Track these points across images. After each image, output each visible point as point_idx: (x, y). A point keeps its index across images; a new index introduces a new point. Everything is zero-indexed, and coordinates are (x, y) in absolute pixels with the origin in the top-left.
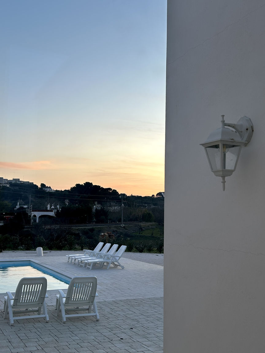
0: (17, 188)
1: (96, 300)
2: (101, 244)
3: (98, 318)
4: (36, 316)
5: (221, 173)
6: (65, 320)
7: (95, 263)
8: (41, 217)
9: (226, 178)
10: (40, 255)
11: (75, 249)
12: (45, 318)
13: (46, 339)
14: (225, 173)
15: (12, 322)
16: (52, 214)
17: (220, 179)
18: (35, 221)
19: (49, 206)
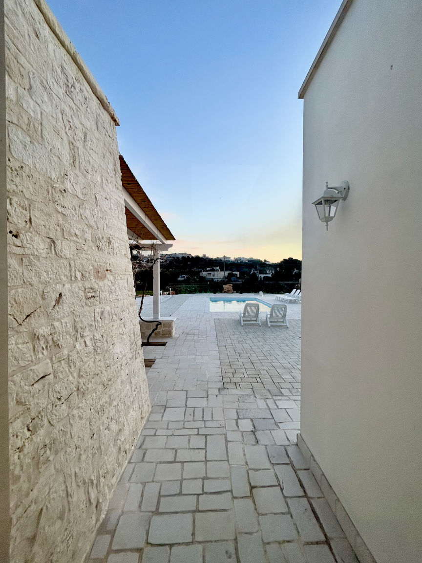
0: (251, 263)
1: (287, 318)
2: (295, 290)
3: (288, 326)
4: (255, 323)
5: (324, 219)
6: (269, 326)
7: (291, 300)
8: (264, 277)
9: (329, 223)
10: (261, 296)
11: (281, 293)
12: (259, 324)
13: (259, 334)
14: (328, 219)
15: (242, 324)
16: (270, 276)
17: (325, 223)
18: (261, 279)
19: (268, 271)
